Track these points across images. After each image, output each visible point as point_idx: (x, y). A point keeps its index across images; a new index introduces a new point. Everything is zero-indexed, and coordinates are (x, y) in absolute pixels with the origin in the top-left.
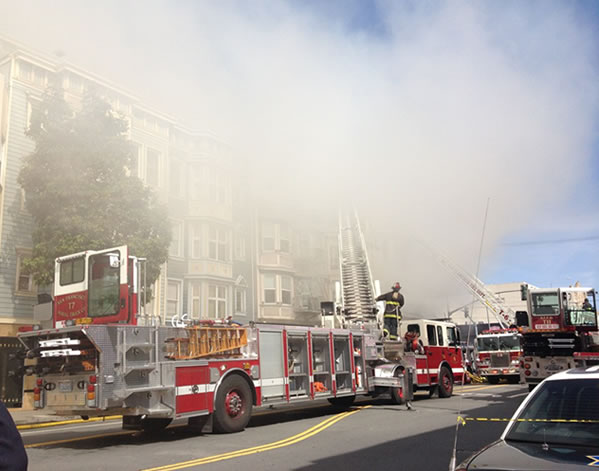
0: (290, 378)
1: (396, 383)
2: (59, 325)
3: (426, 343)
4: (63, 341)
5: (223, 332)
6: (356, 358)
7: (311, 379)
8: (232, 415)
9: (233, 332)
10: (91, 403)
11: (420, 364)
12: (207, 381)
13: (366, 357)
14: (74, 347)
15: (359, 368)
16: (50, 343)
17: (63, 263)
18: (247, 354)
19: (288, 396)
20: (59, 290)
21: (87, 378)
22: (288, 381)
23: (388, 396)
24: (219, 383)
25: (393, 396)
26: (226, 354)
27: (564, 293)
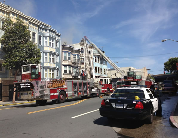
0: (74, 92)
1: (97, 92)
2: (23, 81)
3: (104, 83)
4: (27, 84)
5: (59, 82)
6: (88, 87)
7: (78, 92)
8: (62, 100)
9: (62, 82)
10: (33, 97)
11: (102, 88)
12: (56, 92)
13: (90, 87)
14: (29, 85)
15: (89, 89)
16: (23, 85)
17: (24, 67)
18: (65, 87)
19: (73, 95)
20: (23, 73)
21: (31, 92)
22: (73, 92)
23: (95, 95)
24: (59, 93)
25: (96, 95)
26: (60, 87)
27: (135, 72)
